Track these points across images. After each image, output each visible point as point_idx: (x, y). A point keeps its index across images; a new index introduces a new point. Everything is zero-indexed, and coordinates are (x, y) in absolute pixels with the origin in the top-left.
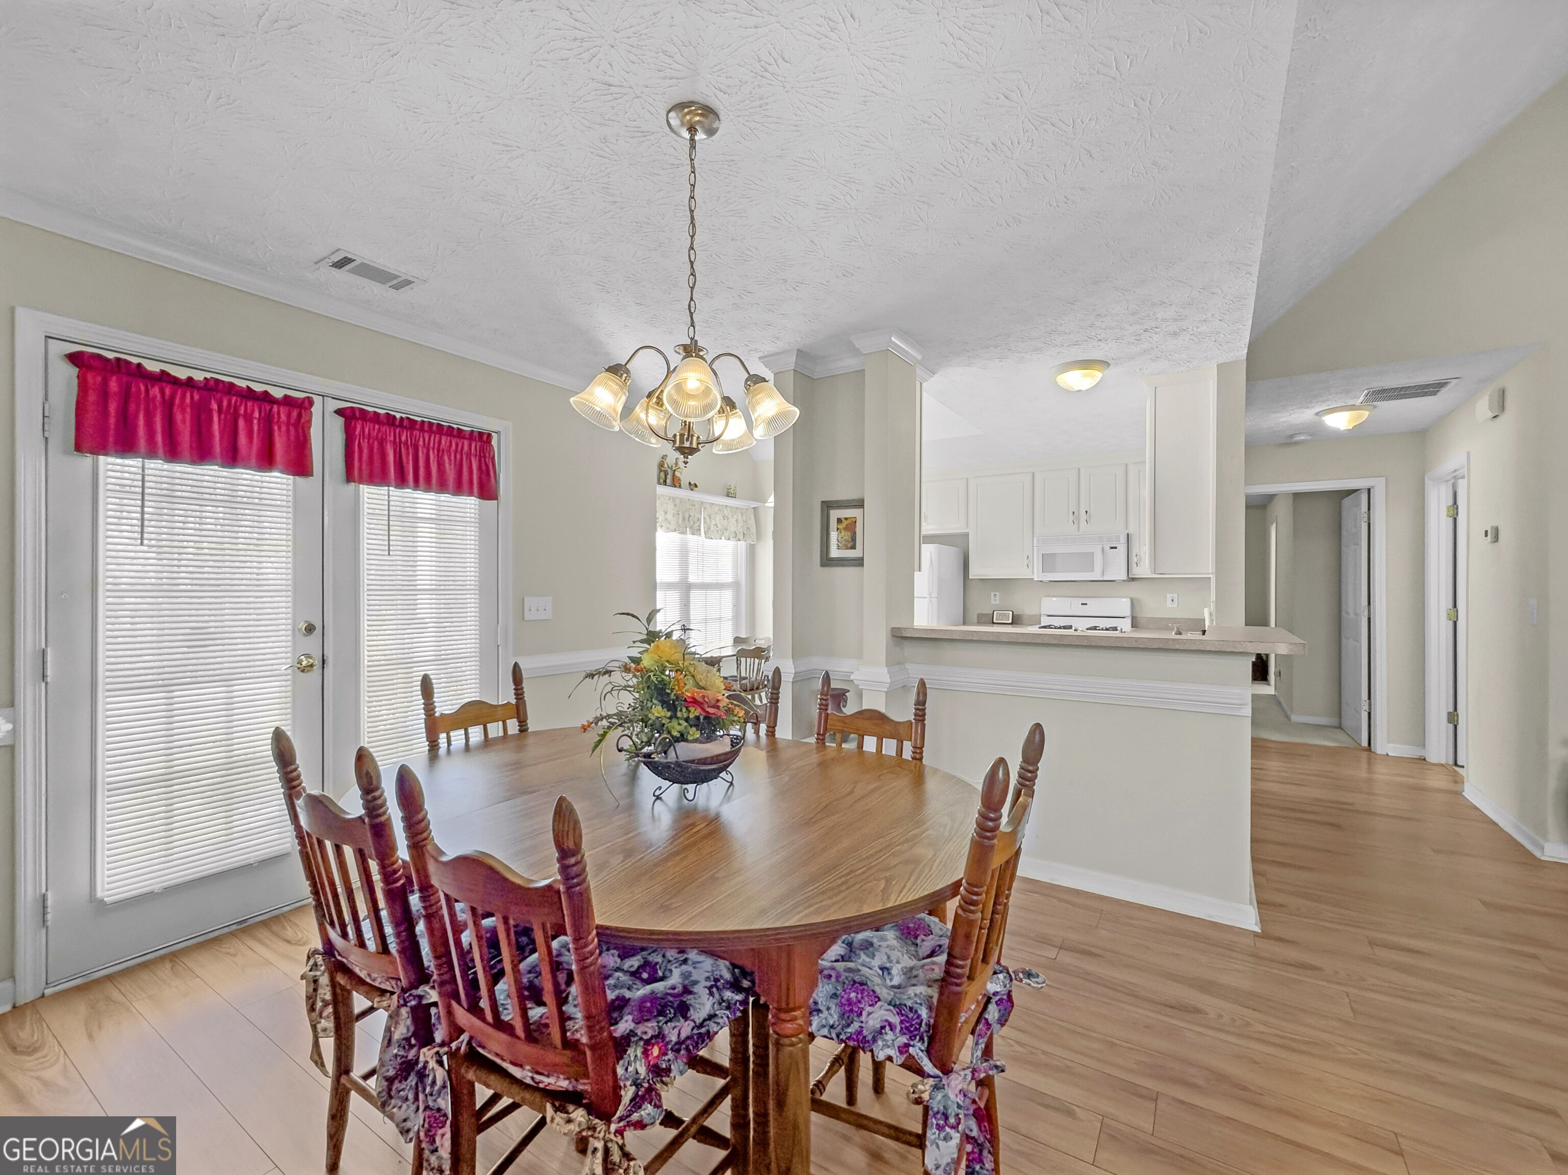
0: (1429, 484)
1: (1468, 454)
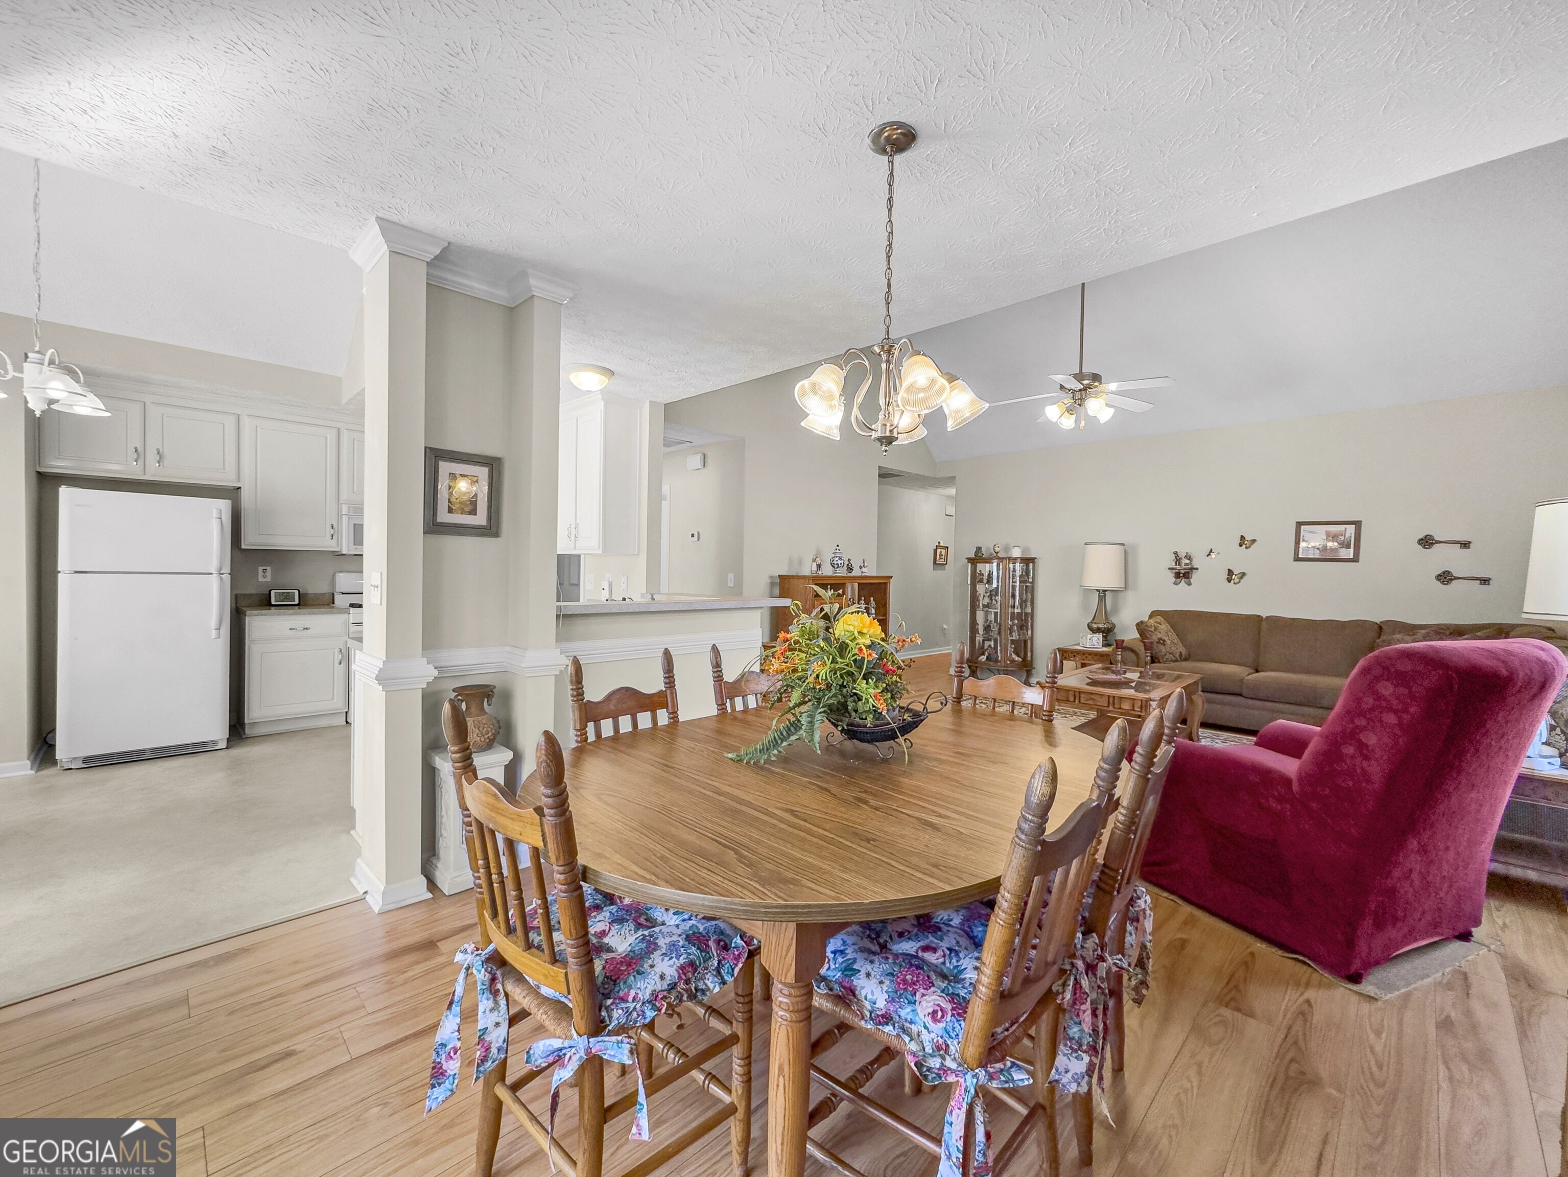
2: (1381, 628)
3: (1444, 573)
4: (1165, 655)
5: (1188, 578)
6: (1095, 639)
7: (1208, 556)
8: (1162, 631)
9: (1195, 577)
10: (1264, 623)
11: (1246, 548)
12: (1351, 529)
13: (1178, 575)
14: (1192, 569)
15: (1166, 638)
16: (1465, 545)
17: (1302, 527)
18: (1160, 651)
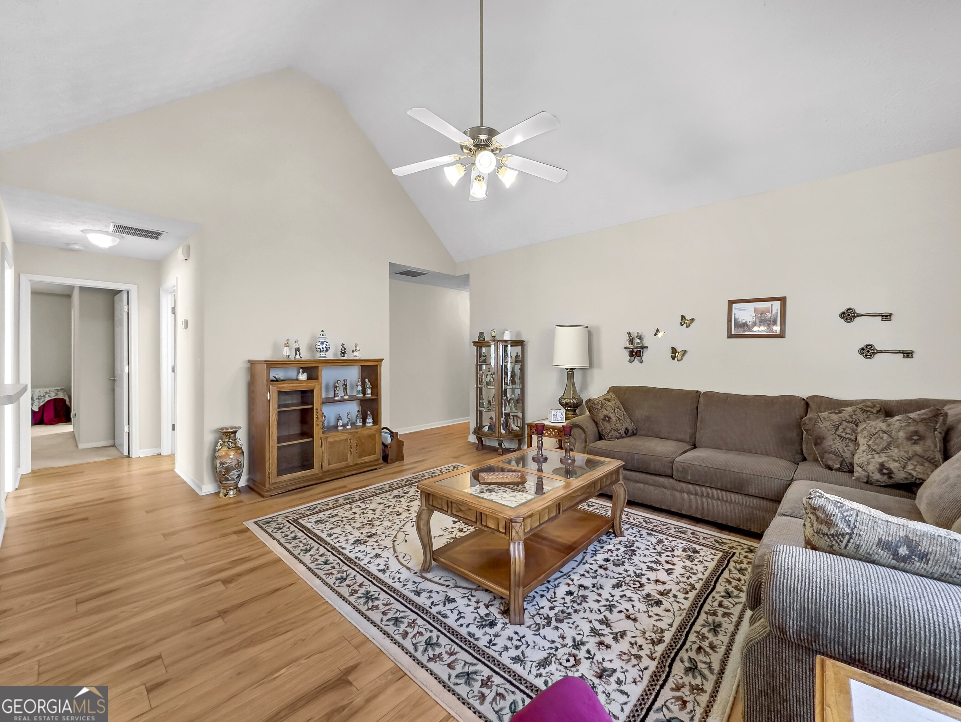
0: (162, 293)
1: (177, 278)
2: (807, 404)
3: (867, 346)
4: (610, 431)
5: (640, 356)
6: (559, 414)
7: (655, 335)
8: (609, 408)
9: (646, 355)
10: (701, 399)
11: (687, 327)
12: (777, 305)
13: (631, 354)
14: (644, 348)
15: (612, 415)
16: (887, 317)
17: (734, 305)
18: (605, 428)
